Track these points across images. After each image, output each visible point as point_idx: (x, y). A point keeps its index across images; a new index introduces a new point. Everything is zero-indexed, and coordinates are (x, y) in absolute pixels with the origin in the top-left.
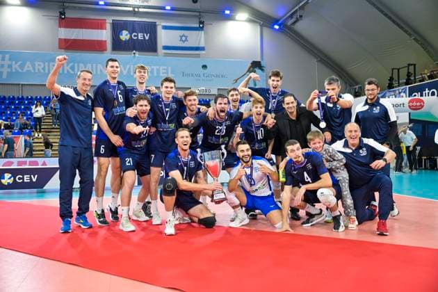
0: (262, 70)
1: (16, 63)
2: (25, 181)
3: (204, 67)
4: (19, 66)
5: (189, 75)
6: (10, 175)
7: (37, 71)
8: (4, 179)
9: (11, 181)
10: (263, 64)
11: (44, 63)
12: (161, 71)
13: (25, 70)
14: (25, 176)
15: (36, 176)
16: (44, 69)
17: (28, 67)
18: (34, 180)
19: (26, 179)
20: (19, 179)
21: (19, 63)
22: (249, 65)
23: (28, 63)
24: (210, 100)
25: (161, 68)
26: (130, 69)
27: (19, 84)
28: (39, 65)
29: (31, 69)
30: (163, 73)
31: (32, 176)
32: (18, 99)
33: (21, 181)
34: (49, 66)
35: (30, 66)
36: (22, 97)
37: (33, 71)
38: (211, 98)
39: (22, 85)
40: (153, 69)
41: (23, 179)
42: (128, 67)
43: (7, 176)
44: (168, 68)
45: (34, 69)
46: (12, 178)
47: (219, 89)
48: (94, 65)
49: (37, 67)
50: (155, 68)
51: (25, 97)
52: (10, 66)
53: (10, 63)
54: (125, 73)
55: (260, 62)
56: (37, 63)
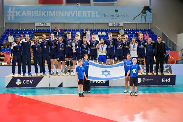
0: (150, 12)
1: (18, 12)
2: (27, 83)
3: (116, 11)
4: (20, 13)
5: (107, 16)
6: (20, 80)
7: (28, 16)
8: (17, 82)
9: (20, 83)
10: (151, 8)
11: (32, 12)
12: (92, 14)
13: (22, 16)
14: (27, 81)
15: (32, 81)
16: (31, 14)
17: (24, 14)
18: (31, 83)
19: (28, 82)
20: (24, 82)
21: (20, 11)
22: (143, 9)
23: (24, 12)
24: (119, 30)
25: (92, 12)
26: (75, 13)
27: (20, 23)
28: (29, 13)
29: (25, 15)
30: (93, 15)
31: (30, 81)
32: (19, 30)
33: (25, 83)
34: (34, 13)
35: (25, 13)
36: (21, 30)
37: (26, 16)
38: (120, 28)
39: (21, 23)
40: (88, 13)
41: (26, 82)
42: (74, 12)
43: (19, 80)
44: (96, 12)
45: (27, 14)
46: (21, 82)
47: (124, 23)
48: (57, 12)
49: (28, 14)
50: (89, 12)
51: (23, 30)
52: (15, 14)
53: (15, 12)
54: (73, 15)
55: (149, 7)
56: (28, 12)
